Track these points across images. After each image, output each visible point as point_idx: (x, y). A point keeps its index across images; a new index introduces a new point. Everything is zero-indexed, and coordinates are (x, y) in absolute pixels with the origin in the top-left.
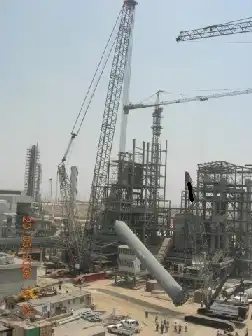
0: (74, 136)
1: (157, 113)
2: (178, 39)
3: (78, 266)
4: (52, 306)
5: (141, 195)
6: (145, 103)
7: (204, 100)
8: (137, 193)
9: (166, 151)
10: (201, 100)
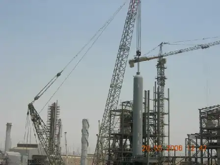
1: (161, 64)
7: (206, 47)
9: (168, 99)
10: (203, 48)
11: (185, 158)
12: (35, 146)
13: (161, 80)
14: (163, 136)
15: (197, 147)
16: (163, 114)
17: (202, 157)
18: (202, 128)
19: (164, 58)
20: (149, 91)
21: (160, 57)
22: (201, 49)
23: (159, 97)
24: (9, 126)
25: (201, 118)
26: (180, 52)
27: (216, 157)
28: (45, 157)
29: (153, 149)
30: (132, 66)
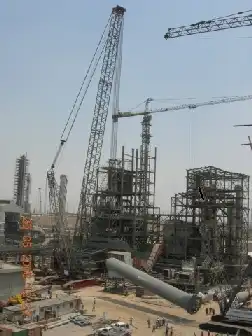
0: (63, 142)
1: (147, 121)
2: (166, 36)
4: (42, 310)
5: (130, 202)
6: (134, 112)
7: (194, 107)
8: (127, 201)
9: (155, 158)
10: (190, 108)
13: (146, 137)
14: (149, 194)
15: (183, 206)
17: (186, 216)
18: (188, 188)
19: (149, 114)
21: (145, 113)
22: (188, 109)
26: (167, 110)
28: (18, 214)
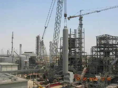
1: (81, 19)
3: (48, 80)
8: (74, 50)
9: (84, 33)
10: (98, 12)
11: (91, 56)
12: (31, 53)
13: (81, 25)
14: (82, 47)
15: (95, 51)
16: (82, 39)
17: (97, 55)
19: (82, 16)
20: (76, 30)
23: (80, 32)
24: (21, 45)
25: (97, 40)
26: (88, 14)
27: (103, 55)
29: (78, 53)
30: (69, 20)
